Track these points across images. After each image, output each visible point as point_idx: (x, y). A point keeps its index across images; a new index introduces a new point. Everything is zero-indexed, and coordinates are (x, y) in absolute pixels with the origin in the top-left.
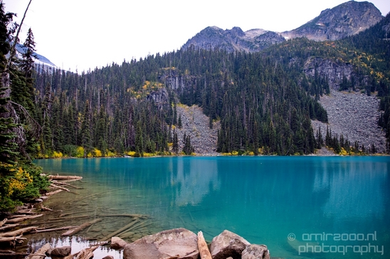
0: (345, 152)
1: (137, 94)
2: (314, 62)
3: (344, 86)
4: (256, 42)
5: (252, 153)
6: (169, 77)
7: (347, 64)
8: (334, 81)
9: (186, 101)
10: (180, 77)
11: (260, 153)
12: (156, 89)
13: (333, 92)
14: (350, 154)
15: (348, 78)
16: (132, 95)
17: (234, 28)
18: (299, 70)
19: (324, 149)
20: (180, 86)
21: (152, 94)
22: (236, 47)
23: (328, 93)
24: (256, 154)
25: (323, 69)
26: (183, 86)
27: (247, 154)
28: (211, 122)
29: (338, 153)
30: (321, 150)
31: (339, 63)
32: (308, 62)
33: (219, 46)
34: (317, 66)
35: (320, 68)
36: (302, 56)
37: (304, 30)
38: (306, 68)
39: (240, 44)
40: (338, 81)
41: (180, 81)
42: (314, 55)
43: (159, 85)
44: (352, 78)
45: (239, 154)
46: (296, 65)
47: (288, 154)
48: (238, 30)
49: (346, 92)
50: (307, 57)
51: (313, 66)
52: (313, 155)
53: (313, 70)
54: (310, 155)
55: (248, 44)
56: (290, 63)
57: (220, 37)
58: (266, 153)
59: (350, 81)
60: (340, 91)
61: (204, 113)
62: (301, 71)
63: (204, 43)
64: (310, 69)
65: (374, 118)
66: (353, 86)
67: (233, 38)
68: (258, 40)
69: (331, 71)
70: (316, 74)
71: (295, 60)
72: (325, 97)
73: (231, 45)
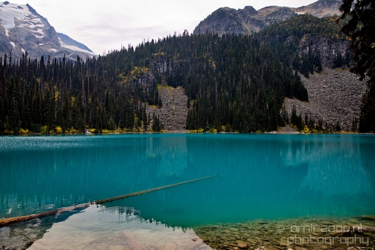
0: (308, 129)
1: (125, 79)
2: (309, 39)
3: (338, 63)
4: (267, 20)
5: (215, 130)
6: (158, 62)
7: (343, 40)
8: (328, 58)
9: (172, 83)
10: (168, 61)
11: (222, 130)
12: (142, 74)
13: (326, 69)
14: (312, 132)
15: (343, 55)
16: (121, 79)
17: (246, 7)
18: (293, 48)
19: (288, 127)
20: (168, 70)
21: (138, 78)
22: (246, 27)
23: (320, 70)
24: (219, 131)
25: (317, 46)
26: (171, 69)
27: (212, 131)
28: (189, 102)
29: (300, 130)
30: (284, 128)
31: (335, 40)
32: (303, 40)
33: (229, 26)
34: (311, 44)
35: (314, 46)
36: (298, 34)
37: (320, 4)
38: (300, 46)
39: (251, 23)
40: (332, 57)
41: (168, 65)
42: (309, 32)
43: (145, 70)
44: (347, 55)
45: (204, 131)
46: (291, 44)
47: (249, 132)
48: (250, 10)
49: (339, 69)
50: (303, 35)
51: (307, 44)
52: (274, 132)
53: (308, 48)
54: (271, 133)
55: (259, 23)
56: (286, 42)
57: (231, 17)
58: (227, 130)
59: (345, 58)
60: (334, 68)
61: (186, 94)
62: (295, 50)
63: (215, 24)
64: (304, 47)
65: (360, 96)
66: (347, 63)
67: (244, 17)
68: (269, 18)
69: (325, 48)
70: (310, 51)
71: (290, 39)
72: (316, 75)
73: (241, 25)
